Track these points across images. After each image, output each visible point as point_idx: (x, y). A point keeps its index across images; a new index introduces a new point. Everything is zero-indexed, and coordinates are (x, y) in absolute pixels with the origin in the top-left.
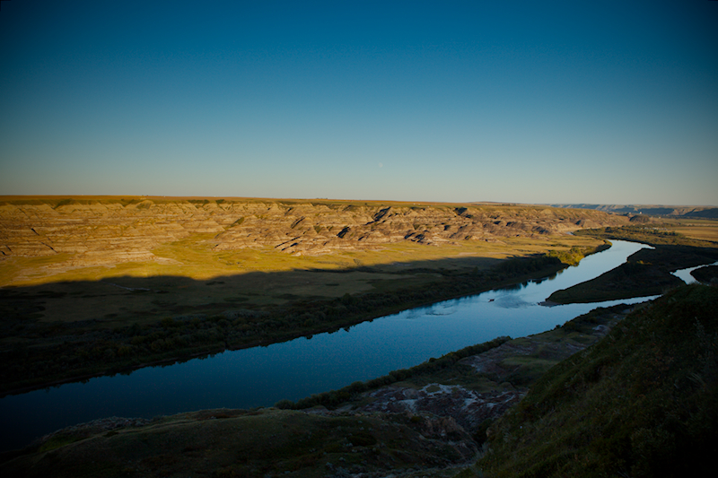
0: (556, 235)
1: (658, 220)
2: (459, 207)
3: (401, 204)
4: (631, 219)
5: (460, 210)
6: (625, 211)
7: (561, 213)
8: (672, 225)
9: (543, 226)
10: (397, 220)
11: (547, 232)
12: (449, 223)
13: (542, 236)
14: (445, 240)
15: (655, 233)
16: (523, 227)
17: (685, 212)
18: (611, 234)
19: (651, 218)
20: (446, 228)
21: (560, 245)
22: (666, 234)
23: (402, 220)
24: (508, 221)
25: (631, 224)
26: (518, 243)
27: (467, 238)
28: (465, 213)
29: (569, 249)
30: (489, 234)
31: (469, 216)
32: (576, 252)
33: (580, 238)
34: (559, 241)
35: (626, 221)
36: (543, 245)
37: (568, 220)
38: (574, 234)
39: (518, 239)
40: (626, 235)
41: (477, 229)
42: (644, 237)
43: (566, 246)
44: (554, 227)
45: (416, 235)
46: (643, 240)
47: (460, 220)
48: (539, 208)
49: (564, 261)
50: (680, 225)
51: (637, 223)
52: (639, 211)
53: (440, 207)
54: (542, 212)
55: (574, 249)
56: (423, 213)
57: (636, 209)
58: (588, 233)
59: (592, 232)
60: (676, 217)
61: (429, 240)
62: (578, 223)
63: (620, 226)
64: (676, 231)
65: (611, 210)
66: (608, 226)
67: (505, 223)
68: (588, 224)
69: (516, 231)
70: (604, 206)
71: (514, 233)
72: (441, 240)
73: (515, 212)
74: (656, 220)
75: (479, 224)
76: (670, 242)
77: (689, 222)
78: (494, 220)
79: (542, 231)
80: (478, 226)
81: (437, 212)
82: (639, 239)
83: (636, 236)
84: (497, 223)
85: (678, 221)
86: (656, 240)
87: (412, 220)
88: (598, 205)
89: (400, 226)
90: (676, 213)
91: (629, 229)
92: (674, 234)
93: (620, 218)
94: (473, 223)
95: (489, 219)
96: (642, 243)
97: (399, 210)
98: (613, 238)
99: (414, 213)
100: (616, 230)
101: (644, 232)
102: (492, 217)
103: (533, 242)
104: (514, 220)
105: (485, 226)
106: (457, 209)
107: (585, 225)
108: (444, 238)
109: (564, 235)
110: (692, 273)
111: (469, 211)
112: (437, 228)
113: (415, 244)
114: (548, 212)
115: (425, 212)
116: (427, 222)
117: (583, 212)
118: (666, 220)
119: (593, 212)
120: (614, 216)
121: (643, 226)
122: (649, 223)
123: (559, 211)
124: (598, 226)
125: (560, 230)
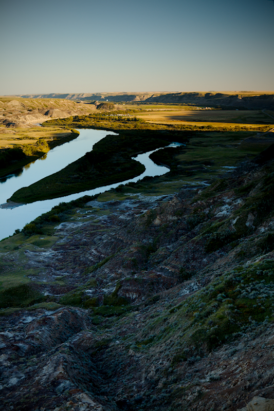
0: (23, 127)
1: (123, 107)
4: (98, 107)
6: (93, 99)
7: (29, 104)
8: (134, 111)
9: (10, 119)
11: (14, 125)
13: (9, 130)
15: (120, 120)
17: (146, 98)
18: (79, 123)
19: (116, 106)
21: (27, 138)
22: (128, 120)
25: (98, 111)
29: (36, 141)
32: (42, 143)
33: (49, 128)
34: (26, 134)
35: (93, 109)
36: (9, 139)
37: (37, 111)
38: (42, 125)
40: (92, 122)
43: (33, 138)
44: (22, 119)
46: (108, 127)
49: (29, 153)
50: (141, 110)
51: (104, 110)
52: (106, 98)
54: (9, 104)
55: (40, 141)
57: (103, 97)
58: (56, 123)
59: (60, 122)
60: (138, 103)
62: (46, 114)
63: (87, 114)
64: (138, 117)
65: (79, 99)
66: (76, 115)
68: (57, 114)
70: (74, 95)
74: (121, 106)
76: (132, 127)
79: (9, 124)
82: (105, 126)
83: (103, 123)
85: (140, 107)
86: (120, 126)
88: (68, 94)
90: (138, 99)
91: (96, 117)
92: (135, 120)
93: (88, 106)
96: (108, 130)
98: (80, 127)
100: (83, 119)
101: (109, 119)
107: (54, 115)
109: (33, 128)
110: (151, 157)
114: (16, 103)
117: (52, 102)
118: (129, 107)
119: (62, 101)
120: (82, 105)
121: (109, 114)
122: (115, 110)
123: (27, 102)
124: (66, 116)
125: (28, 122)
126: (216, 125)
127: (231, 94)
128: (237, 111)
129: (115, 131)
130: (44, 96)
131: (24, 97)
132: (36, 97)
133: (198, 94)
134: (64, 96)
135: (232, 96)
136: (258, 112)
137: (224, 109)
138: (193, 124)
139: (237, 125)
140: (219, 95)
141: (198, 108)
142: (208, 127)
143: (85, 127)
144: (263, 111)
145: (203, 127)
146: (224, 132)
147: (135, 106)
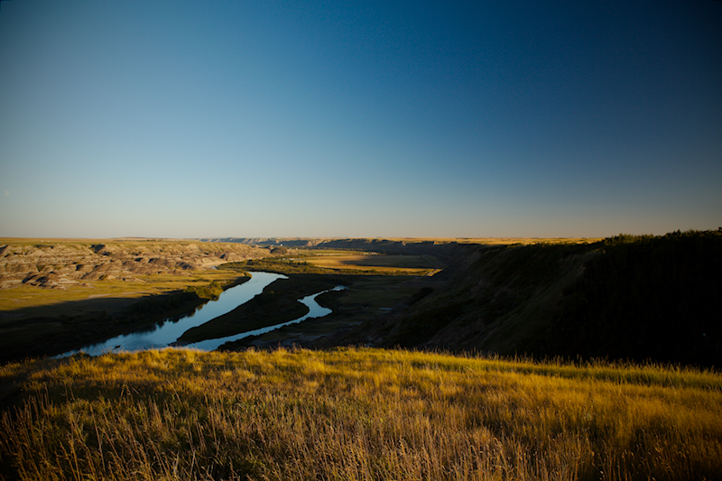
0: (199, 270)
1: (295, 251)
2: (97, 243)
3: (23, 243)
4: (272, 251)
5: (97, 248)
6: (267, 244)
7: (207, 247)
8: (305, 256)
9: (187, 262)
10: (15, 261)
11: (190, 267)
12: (82, 263)
13: (186, 273)
14: (74, 282)
15: (291, 263)
16: (166, 263)
17: (317, 243)
18: (252, 266)
19: (288, 250)
20: (79, 267)
21: (202, 280)
22: (299, 264)
23: (22, 261)
24: (151, 257)
25: (272, 255)
26: (159, 281)
27: (102, 278)
28: (103, 250)
29: (209, 283)
30: (128, 272)
31: (107, 254)
32: (216, 286)
34: (201, 276)
35: (267, 253)
36: (184, 281)
38: (218, 268)
39: (160, 276)
40: (265, 266)
41: (115, 267)
42: (281, 268)
43: (207, 281)
44: (198, 262)
45: (38, 277)
46: (279, 271)
47: (97, 258)
48: (184, 243)
49: (203, 296)
50: (312, 255)
51: (277, 255)
52: (281, 243)
53: (72, 244)
54: (187, 247)
55: (214, 284)
56: (50, 252)
57: (278, 242)
58: (231, 266)
59: (235, 265)
60: (310, 248)
61: (54, 283)
62: (222, 257)
63: (261, 258)
64: (308, 261)
65: (254, 243)
66: (250, 258)
67: (147, 259)
68: (233, 258)
69: (159, 267)
71: (156, 270)
72: (69, 282)
73: (159, 248)
74: (293, 251)
75: (118, 261)
76: (301, 271)
77: (318, 252)
78: (135, 257)
79: (185, 266)
80: (117, 265)
81: (69, 250)
82: (276, 270)
84: (139, 260)
85: (311, 251)
86: (290, 270)
87: (36, 260)
88: (244, 239)
89: (19, 268)
90: (310, 244)
91: (269, 261)
92: (305, 264)
93: (262, 251)
94: (111, 261)
95: (130, 256)
96: (279, 273)
97: (19, 249)
98: (253, 270)
99: (39, 252)
100: (257, 262)
101: (281, 263)
102: (133, 254)
103: (175, 278)
104: (157, 256)
105: (124, 264)
106: (93, 246)
107: (230, 258)
108: (75, 279)
109: (208, 270)
110: (315, 299)
111: (108, 248)
112: (67, 269)
113: (35, 288)
114: (194, 246)
115: (53, 250)
116: (55, 262)
117: (228, 246)
118: (301, 251)
119: (238, 245)
120: (257, 249)
121: (282, 258)
122: (288, 254)
123: (204, 246)
124: (242, 260)
125: (204, 265)
126: (379, 270)
127: (396, 240)
128: (401, 256)
129: (286, 275)
130: (222, 240)
131: (203, 240)
132: (214, 240)
133: (365, 240)
134: (240, 241)
135: (397, 242)
136: (419, 257)
137: (388, 254)
138: (358, 268)
139: (398, 269)
140: (384, 241)
141: (365, 253)
142: (372, 271)
143: (258, 271)
144: (424, 256)
145: (367, 272)
146: (386, 276)
147: (307, 251)
